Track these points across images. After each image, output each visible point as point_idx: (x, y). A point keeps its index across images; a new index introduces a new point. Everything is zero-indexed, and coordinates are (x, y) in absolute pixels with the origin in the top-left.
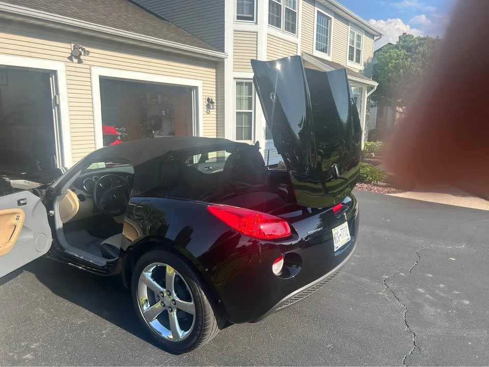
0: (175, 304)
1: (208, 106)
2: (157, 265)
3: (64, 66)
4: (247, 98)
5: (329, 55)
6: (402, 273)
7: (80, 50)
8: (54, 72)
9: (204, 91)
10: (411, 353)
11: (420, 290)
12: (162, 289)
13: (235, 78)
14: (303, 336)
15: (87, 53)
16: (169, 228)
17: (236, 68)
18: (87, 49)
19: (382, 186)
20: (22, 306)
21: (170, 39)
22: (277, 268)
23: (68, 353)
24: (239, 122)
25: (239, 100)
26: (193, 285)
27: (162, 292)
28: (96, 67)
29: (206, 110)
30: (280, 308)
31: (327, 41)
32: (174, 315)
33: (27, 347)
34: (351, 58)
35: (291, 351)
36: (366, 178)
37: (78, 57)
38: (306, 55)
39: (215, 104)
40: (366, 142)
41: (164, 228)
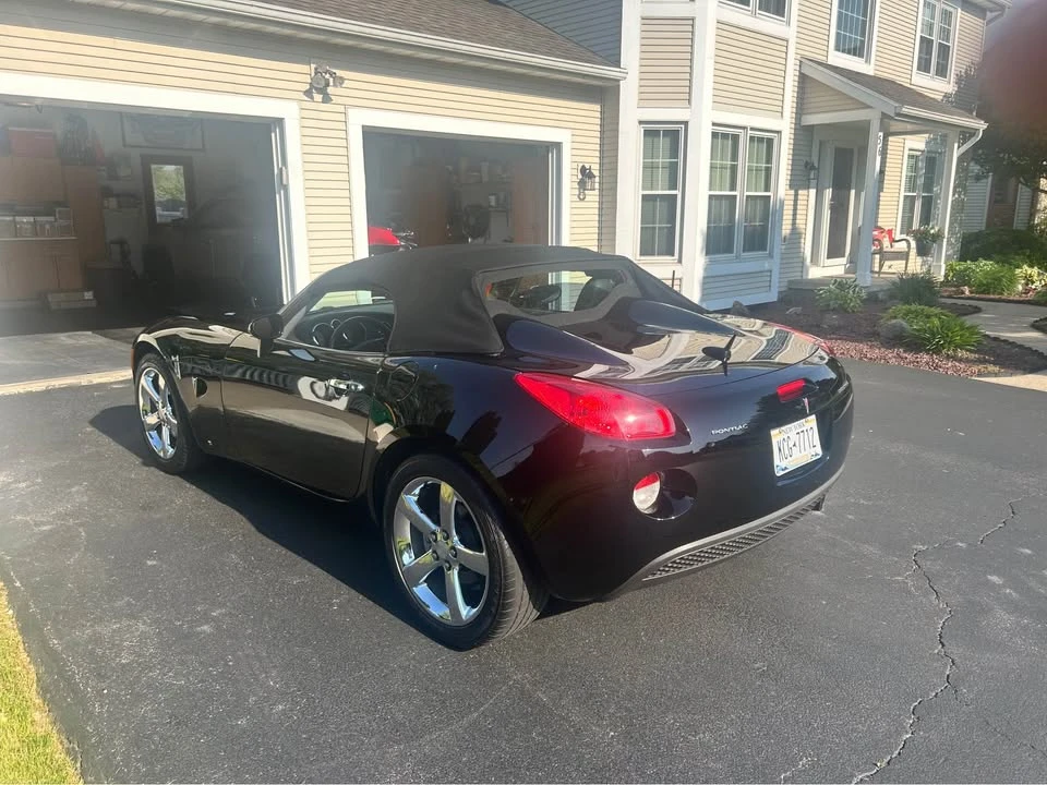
0: (455, 556)
1: (582, 184)
2: (426, 482)
3: (297, 107)
4: (667, 165)
5: (868, 61)
6: (962, 542)
7: (327, 76)
8: (279, 122)
9: (575, 152)
10: (936, 696)
11: (994, 579)
12: (433, 527)
13: (641, 122)
14: (710, 643)
15: (340, 81)
16: (454, 417)
17: (645, 99)
18: (339, 73)
19: (967, 361)
20: (204, 548)
21: (505, 44)
22: (645, 498)
23: (272, 629)
24: (647, 217)
25: (650, 169)
26: (485, 521)
27: (434, 533)
28: (356, 110)
29: (577, 192)
30: (651, 577)
31: (864, 28)
32: (454, 577)
33: (205, 614)
34: (924, 66)
35: (678, 668)
36: (928, 340)
37: (323, 91)
38: (811, 63)
39: (597, 179)
40: (954, 262)
41: (446, 418)
